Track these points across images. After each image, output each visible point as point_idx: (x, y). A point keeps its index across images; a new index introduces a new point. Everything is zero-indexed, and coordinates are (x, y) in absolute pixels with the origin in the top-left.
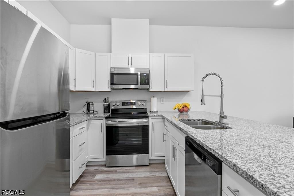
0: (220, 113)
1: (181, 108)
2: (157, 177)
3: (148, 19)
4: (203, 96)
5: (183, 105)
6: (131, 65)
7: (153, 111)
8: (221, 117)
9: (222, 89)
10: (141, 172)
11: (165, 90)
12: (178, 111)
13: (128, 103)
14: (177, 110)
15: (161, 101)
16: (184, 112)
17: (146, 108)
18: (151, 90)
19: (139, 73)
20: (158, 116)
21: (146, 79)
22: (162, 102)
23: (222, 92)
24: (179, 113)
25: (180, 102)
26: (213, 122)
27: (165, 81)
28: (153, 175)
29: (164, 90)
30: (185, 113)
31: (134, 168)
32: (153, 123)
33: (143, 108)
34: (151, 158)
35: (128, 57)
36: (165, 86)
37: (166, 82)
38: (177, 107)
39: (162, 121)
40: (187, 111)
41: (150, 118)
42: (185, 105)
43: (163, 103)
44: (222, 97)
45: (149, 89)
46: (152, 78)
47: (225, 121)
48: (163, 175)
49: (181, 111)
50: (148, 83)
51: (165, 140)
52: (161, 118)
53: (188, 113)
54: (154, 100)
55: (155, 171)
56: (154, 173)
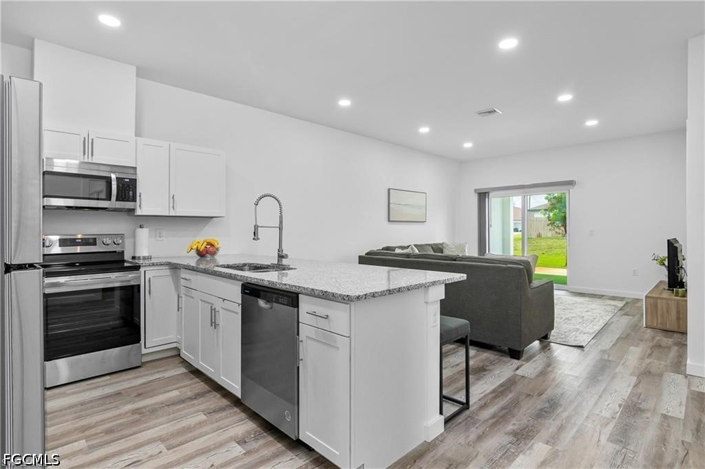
0: (279, 250)
1: (202, 248)
2: (168, 378)
3: (135, 68)
4: (256, 227)
5: (205, 243)
6: (92, 155)
7: (139, 257)
8: (281, 257)
9: (281, 217)
10: (129, 379)
11: (171, 215)
12: (196, 255)
13: (77, 241)
14: (193, 253)
15: (156, 237)
16: (208, 255)
17: (123, 252)
18: (139, 212)
19: (113, 176)
20: (162, 265)
21: (128, 189)
22: (158, 238)
23: (281, 222)
24: (199, 257)
25: (200, 238)
26: (269, 266)
27: (171, 196)
28: (158, 377)
29: (168, 214)
30: (209, 257)
31: (108, 377)
32: (150, 279)
33: (115, 252)
34: (144, 351)
35: (85, 138)
36: (171, 205)
37: (173, 198)
38: (195, 247)
39: (169, 274)
40: (213, 254)
41: (142, 270)
42: (209, 244)
43: (161, 239)
44: (281, 229)
45: (133, 210)
46: (141, 188)
47: (285, 262)
48: (179, 372)
49: (201, 254)
50: (134, 200)
51: (180, 307)
52: (167, 267)
53: (216, 257)
54: (144, 234)
55: (158, 372)
56: (160, 374)
